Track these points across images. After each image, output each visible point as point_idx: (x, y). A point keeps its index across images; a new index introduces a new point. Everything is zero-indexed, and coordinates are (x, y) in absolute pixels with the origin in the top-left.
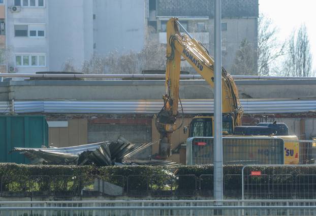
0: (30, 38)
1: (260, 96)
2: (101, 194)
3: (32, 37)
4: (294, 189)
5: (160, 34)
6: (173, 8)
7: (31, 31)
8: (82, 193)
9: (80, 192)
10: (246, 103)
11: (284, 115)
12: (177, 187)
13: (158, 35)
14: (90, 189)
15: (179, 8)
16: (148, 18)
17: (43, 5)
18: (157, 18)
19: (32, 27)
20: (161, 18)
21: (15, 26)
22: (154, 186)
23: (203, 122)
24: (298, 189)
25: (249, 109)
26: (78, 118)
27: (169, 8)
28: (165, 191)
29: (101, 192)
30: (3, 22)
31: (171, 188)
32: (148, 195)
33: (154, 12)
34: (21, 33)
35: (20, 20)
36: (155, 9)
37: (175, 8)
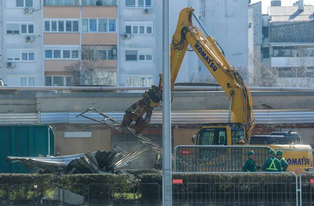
0: (139, 61)
1: (281, 107)
2: (61, 203)
3: (141, 61)
4: (262, 198)
5: (272, 58)
6: (284, 35)
7: (140, 56)
8: (41, 202)
9: (40, 201)
10: (267, 113)
11: (304, 125)
12: (140, 196)
13: (270, 60)
14: (50, 198)
15: (289, 35)
16: (261, 45)
17: (151, 32)
18: (269, 45)
19: (141, 52)
20: (273, 44)
21: (126, 51)
22: (117, 195)
23: (213, 131)
24: (266, 198)
25: (269, 119)
26: (102, 129)
27: (280, 36)
28: (127, 200)
29: (61, 201)
30: (115, 48)
31: (135, 197)
32: (110, 204)
33: (267, 39)
34: (131, 57)
35: (130, 46)
36: (268, 37)
37: (285, 35)
